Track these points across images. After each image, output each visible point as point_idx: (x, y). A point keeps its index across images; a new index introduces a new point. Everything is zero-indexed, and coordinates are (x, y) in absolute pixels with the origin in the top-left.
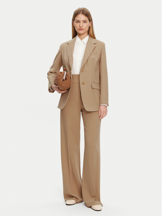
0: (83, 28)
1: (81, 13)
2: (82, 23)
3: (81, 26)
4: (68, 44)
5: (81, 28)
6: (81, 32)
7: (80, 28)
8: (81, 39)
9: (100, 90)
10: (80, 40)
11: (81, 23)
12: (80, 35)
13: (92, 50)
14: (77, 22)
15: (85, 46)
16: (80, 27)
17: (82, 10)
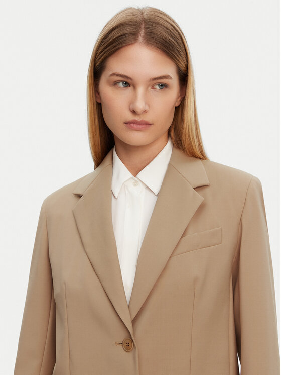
0: (148, 118)
1: (141, 38)
2: (147, 89)
3: (140, 105)
4: (80, 196)
5: (137, 118)
6: (135, 137)
7: (130, 117)
8: (136, 171)
10: (130, 175)
11: (141, 90)
12: (128, 149)
13: (192, 214)
14: (116, 83)
15: (152, 199)
16: (134, 112)
17: (145, 21)
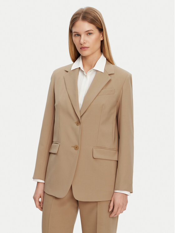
0: (86, 46)
2: (85, 35)
3: (82, 41)
4: (67, 72)
5: (83, 46)
9: (118, 161)
11: (83, 36)
14: (75, 35)
17: (83, 13)
